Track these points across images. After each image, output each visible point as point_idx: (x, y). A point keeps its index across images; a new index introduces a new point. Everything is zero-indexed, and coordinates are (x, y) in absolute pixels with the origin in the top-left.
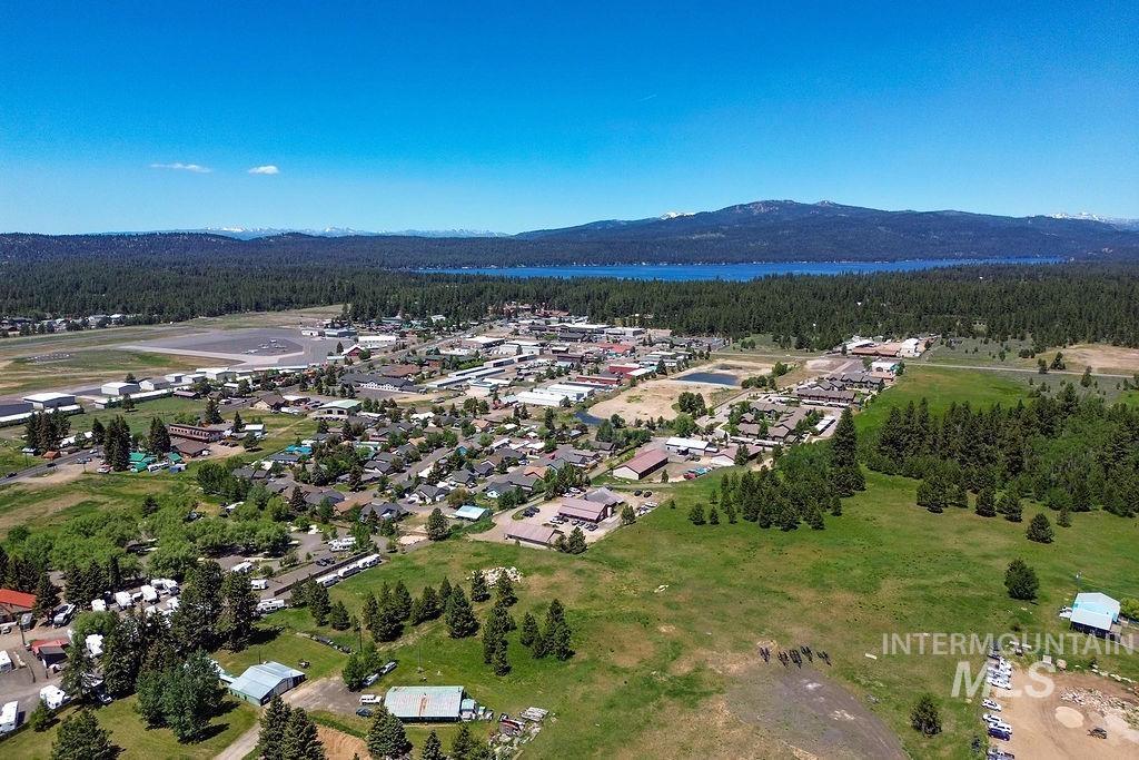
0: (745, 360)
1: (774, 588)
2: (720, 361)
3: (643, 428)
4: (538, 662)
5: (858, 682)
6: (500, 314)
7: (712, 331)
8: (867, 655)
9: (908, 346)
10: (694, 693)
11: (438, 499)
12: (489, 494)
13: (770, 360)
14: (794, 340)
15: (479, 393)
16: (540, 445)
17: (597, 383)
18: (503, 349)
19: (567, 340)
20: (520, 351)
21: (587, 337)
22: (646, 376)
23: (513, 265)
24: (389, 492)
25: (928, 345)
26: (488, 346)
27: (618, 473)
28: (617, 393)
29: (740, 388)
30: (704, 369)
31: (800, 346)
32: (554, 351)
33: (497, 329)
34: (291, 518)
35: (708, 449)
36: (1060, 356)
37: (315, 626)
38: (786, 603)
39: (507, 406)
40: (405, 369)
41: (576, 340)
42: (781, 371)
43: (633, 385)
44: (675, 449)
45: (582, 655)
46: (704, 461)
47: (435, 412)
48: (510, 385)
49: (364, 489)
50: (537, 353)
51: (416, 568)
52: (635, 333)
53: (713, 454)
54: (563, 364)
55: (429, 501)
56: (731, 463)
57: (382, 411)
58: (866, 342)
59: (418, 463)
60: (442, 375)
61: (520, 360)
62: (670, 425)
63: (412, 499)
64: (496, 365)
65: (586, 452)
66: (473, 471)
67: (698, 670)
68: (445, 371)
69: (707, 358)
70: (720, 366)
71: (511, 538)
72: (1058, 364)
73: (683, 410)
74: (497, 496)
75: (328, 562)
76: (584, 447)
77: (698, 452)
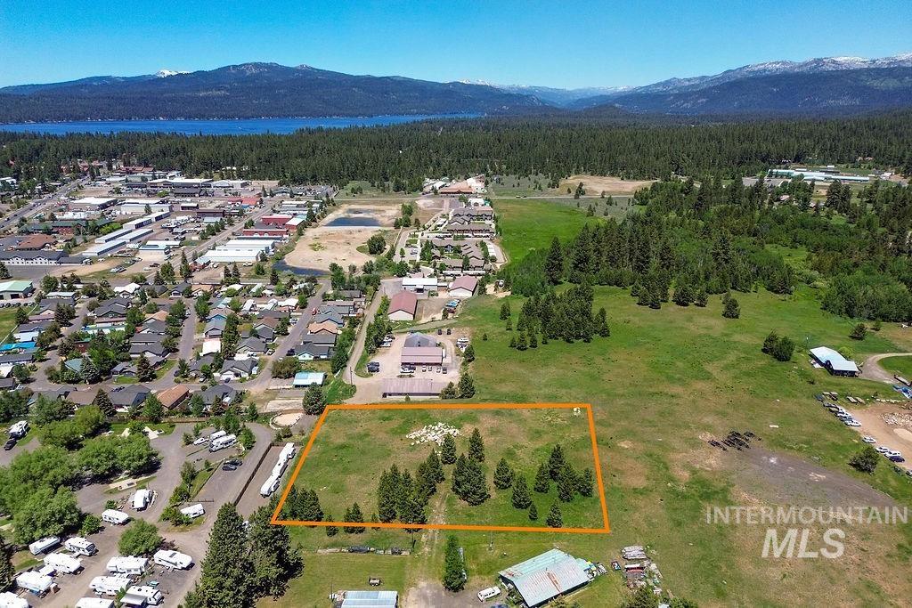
0: (364, 204)
1: (651, 390)
2: (346, 207)
3: (360, 274)
4: (570, 504)
5: (792, 448)
6: (78, 173)
7: (315, 180)
8: (771, 426)
9: (474, 183)
10: (717, 492)
11: (254, 372)
12: (301, 358)
13: (387, 203)
14: (391, 184)
15: (152, 257)
16: (293, 301)
17: (266, 236)
18: (125, 210)
19: (184, 195)
20: (148, 210)
21: (203, 191)
22: (304, 225)
23: (19, 121)
24: (193, 374)
25: (487, 183)
26: (104, 206)
27: (393, 317)
28: (294, 242)
29: (393, 228)
30: (340, 213)
31: (398, 189)
32: (183, 208)
33: (88, 188)
34: (107, 427)
35: (439, 284)
36: (581, 184)
37: (326, 538)
38: (674, 401)
39: (203, 267)
40: (37, 239)
41: (192, 195)
42: (408, 211)
43: (301, 234)
44: (412, 288)
45: (599, 488)
46: (443, 295)
47: (137, 283)
48: (180, 246)
49: (154, 377)
50: (167, 211)
51: (343, 447)
52: (243, 185)
53: (447, 289)
54: (218, 219)
55: (245, 375)
56: (469, 295)
57: (71, 289)
58: (443, 183)
59: (182, 339)
60: (86, 241)
61: (158, 219)
62: (380, 267)
63: (224, 377)
64: (139, 226)
65: (339, 302)
66: (258, 337)
67: (694, 472)
68: (88, 237)
69: (334, 205)
70: (350, 211)
71: (390, 395)
72: (580, 191)
73: (372, 252)
74: (312, 358)
75: (236, 464)
76: (336, 297)
77: (432, 289)
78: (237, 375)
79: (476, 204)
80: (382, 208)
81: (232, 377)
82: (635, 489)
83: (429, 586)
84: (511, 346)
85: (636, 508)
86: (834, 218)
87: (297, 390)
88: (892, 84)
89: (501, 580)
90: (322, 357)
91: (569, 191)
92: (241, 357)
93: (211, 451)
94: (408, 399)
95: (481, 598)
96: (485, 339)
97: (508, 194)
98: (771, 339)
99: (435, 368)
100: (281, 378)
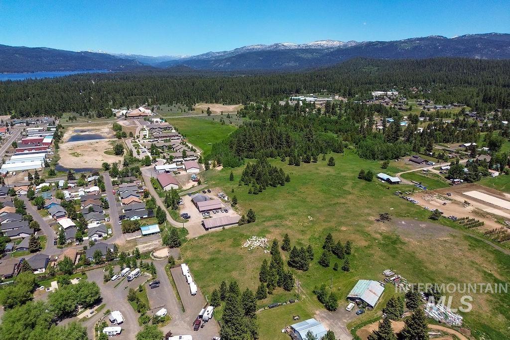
0: (83, 126)
2: (72, 129)
5: (405, 216)
8: (391, 209)
9: (144, 110)
10: (396, 240)
11: (110, 232)
13: (98, 125)
16: (95, 188)
17: (35, 151)
22: (55, 142)
25: (151, 110)
28: (57, 153)
29: (116, 139)
30: (71, 133)
31: (99, 116)
34: (37, 284)
36: (209, 108)
43: (57, 148)
46: (184, 173)
49: (41, 248)
51: (212, 260)
53: (183, 169)
58: (125, 111)
65: (127, 184)
66: (94, 211)
67: (381, 234)
69: (63, 128)
70: (76, 131)
71: (211, 228)
72: (209, 112)
73: (117, 154)
74: (139, 218)
75: (157, 283)
76: (122, 182)
77: (174, 170)
78: (100, 236)
79: (157, 122)
80: (97, 128)
81: (98, 238)
82: (365, 247)
83: (321, 312)
84: (249, 193)
85: (373, 255)
86: (332, 118)
87: (146, 237)
88: (309, 56)
89: (349, 300)
90: (144, 217)
91: (203, 112)
92: (92, 225)
93: (129, 281)
94: (223, 228)
95: (349, 310)
96: (233, 192)
97: (170, 116)
98: (362, 172)
99: (219, 210)
100: (129, 233)
